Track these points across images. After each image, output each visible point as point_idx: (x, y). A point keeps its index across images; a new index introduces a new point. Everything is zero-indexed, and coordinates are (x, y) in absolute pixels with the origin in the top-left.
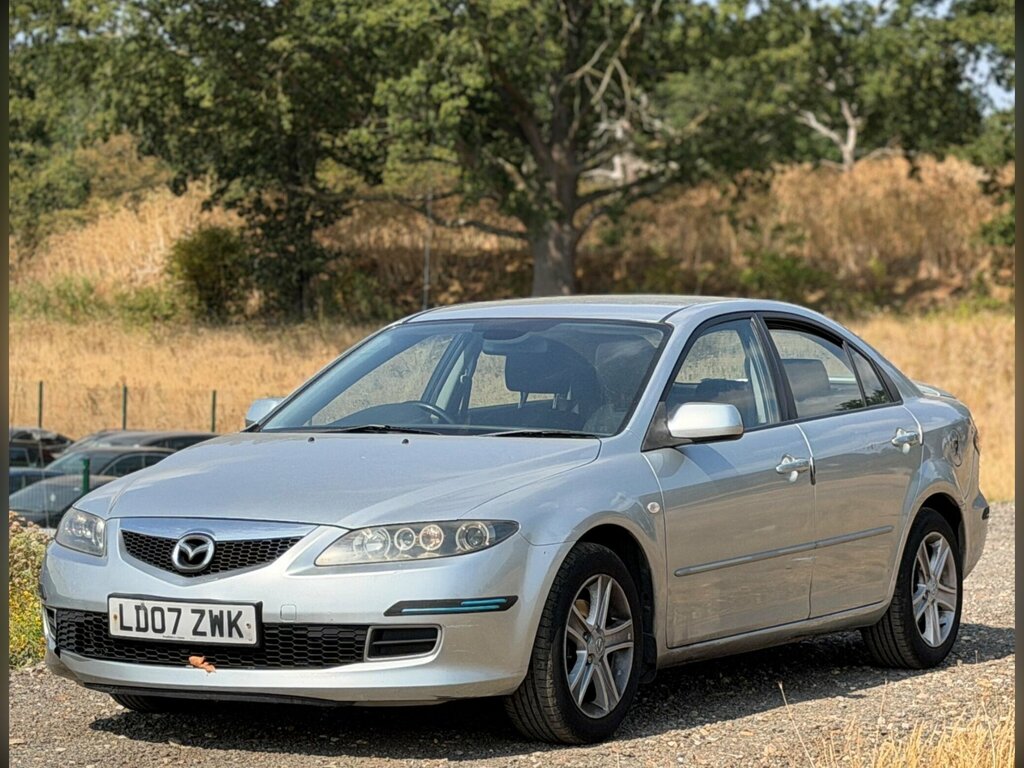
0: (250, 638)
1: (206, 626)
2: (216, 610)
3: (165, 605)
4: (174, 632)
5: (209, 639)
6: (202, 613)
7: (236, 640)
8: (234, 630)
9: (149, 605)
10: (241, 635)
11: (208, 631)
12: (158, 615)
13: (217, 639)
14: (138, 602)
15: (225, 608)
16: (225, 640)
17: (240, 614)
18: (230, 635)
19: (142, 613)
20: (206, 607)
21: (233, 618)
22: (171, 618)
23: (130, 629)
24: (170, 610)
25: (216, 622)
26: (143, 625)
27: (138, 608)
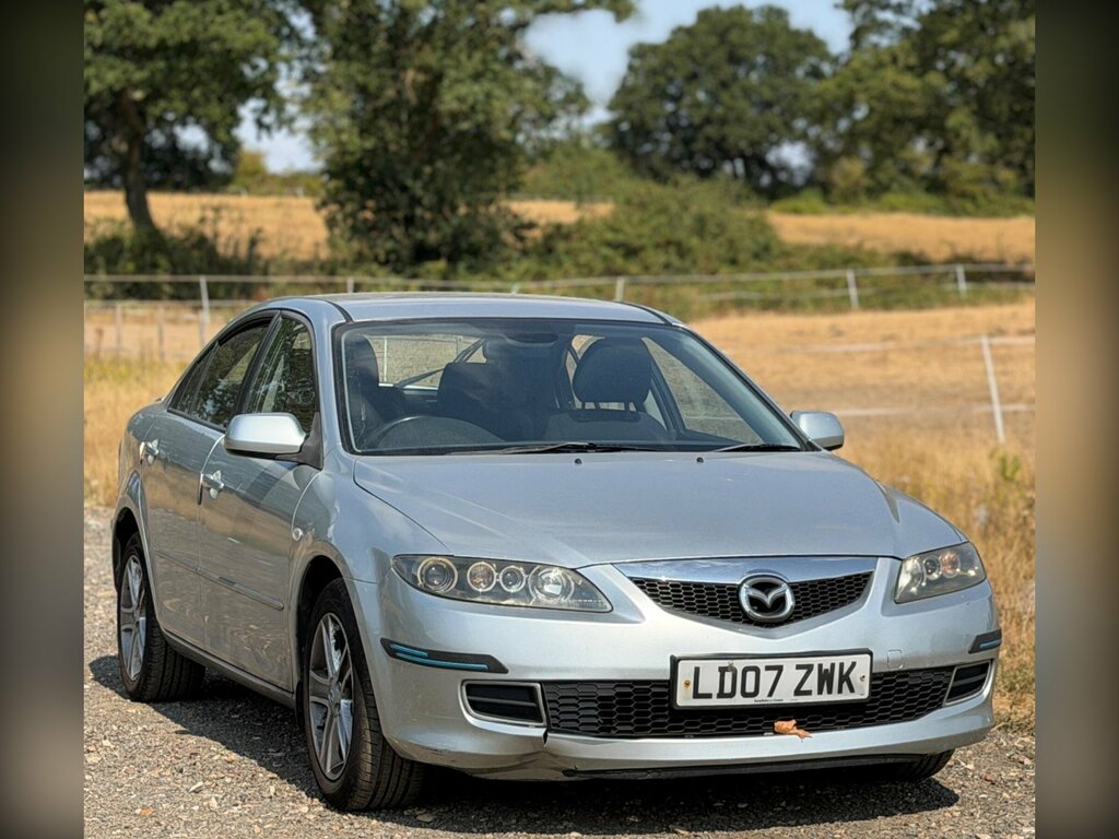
0: (862, 692)
1: (812, 682)
2: (826, 662)
3: (761, 664)
4: (771, 694)
5: (815, 698)
6: (809, 668)
7: (846, 696)
8: (845, 685)
9: (740, 665)
10: (852, 690)
11: (815, 689)
12: (751, 676)
13: (825, 698)
14: (725, 663)
15: (837, 660)
16: (835, 697)
17: (854, 664)
18: (840, 691)
19: (728, 676)
20: (815, 661)
21: (845, 670)
22: (767, 678)
23: (709, 696)
24: (768, 668)
25: (825, 678)
26: (728, 689)
27: (723, 670)
